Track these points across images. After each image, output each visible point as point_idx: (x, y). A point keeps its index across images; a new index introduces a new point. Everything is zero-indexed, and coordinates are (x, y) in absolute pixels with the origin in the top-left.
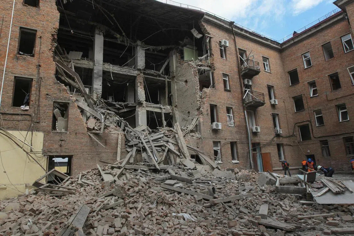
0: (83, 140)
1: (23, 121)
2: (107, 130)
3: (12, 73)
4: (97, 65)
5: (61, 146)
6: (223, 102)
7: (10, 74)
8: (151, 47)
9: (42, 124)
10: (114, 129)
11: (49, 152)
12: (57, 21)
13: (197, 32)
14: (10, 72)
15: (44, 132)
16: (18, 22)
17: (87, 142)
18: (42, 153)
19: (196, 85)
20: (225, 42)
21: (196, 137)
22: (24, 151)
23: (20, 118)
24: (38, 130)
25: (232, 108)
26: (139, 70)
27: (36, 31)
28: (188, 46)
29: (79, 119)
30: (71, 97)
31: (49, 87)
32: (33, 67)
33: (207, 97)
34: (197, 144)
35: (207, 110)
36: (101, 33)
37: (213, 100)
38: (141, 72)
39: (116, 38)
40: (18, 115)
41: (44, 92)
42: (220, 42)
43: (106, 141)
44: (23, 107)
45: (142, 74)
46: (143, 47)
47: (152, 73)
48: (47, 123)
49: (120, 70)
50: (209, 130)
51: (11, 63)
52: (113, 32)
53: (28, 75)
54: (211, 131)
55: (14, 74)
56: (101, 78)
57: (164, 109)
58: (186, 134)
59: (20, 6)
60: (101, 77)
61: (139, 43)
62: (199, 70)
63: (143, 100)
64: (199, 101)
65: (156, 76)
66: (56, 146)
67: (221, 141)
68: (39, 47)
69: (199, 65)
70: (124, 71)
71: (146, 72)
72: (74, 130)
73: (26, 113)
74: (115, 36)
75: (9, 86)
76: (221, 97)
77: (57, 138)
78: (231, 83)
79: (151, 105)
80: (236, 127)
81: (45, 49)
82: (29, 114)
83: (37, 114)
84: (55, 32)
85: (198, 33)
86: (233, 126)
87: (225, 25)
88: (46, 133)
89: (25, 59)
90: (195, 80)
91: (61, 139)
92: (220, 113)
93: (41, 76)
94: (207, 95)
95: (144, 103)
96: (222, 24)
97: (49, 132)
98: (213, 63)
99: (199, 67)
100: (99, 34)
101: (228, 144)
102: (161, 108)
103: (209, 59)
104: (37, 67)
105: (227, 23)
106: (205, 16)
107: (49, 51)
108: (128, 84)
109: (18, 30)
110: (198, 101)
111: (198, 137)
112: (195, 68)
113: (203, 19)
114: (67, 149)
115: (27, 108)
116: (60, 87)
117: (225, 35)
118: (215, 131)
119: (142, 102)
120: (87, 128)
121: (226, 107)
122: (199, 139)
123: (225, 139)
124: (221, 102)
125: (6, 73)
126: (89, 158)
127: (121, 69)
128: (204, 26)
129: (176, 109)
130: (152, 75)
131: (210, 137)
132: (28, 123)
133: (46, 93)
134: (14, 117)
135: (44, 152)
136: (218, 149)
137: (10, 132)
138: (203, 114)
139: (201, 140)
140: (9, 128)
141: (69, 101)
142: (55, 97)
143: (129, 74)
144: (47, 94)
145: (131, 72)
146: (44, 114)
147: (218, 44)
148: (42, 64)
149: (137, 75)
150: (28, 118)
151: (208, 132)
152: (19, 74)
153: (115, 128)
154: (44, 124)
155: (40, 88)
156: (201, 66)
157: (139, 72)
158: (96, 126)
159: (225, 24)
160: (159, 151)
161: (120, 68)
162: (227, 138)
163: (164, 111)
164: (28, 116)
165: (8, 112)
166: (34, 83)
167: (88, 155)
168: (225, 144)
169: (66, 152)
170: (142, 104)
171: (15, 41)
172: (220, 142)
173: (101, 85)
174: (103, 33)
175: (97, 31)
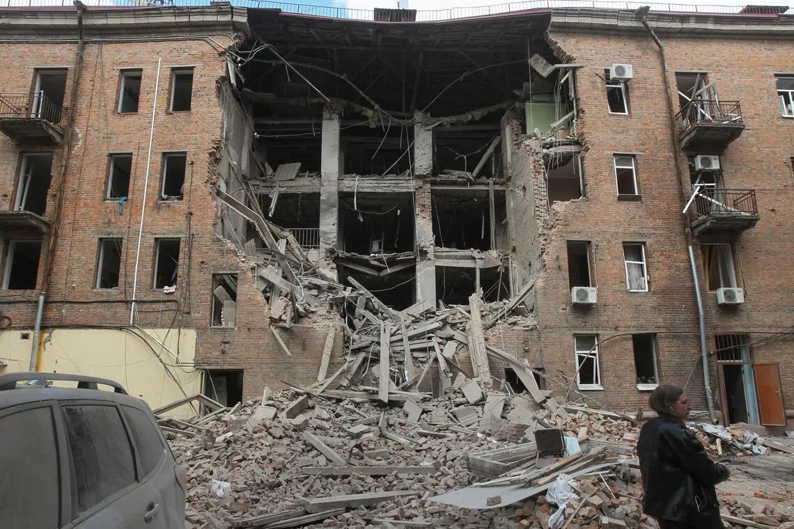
0: (261, 341)
1: (167, 313)
2: (308, 319)
3: (152, 234)
4: (325, 183)
5: (223, 352)
6: (612, 230)
7: (149, 235)
8: (445, 120)
9: (195, 315)
10: (324, 317)
11: (204, 363)
12: (217, 127)
13: (545, 61)
14: (149, 232)
15: (197, 328)
16: (160, 145)
17: (268, 345)
18: (193, 365)
19: (536, 196)
20: (620, 70)
21: (524, 327)
22: (161, 362)
23: (161, 307)
24: (187, 326)
25: (644, 243)
26: (419, 177)
27: (186, 153)
28: (534, 98)
29: (254, 303)
30: (243, 262)
31: (205, 249)
32: (180, 217)
33: (558, 224)
34: (526, 342)
35: (558, 258)
36: (334, 116)
37: (579, 230)
38: (425, 182)
39: (366, 118)
40: (158, 302)
41: (197, 258)
42: (607, 71)
43: (304, 341)
44: (167, 289)
45: (429, 186)
46: (427, 125)
47: (453, 178)
48: (202, 312)
49: (376, 185)
50: (563, 306)
51: (150, 216)
52: (358, 108)
53: (174, 234)
54: (568, 308)
55: (155, 234)
56: (335, 210)
57: (482, 259)
58: (497, 320)
59: (162, 116)
60: (335, 207)
61: (418, 116)
62: (546, 156)
63: (428, 244)
64: (544, 234)
65: (464, 184)
66: (216, 353)
67: (599, 332)
68: (190, 181)
69: (546, 144)
70: (385, 185)
71: (439, 180)
72: (246, 323)
73: (171, 298)
74: (364, 113)
75: (147, 256)
76: (606, 218)
77: (219, 339)
78: (644, 176)
79: (450, 253)
80: (654, 293)
81: (200, 183)
82: (174, 299)
83: (187, 299)
84: (214, 148)
85: (546, 64)
86: (647, 290)
87: (620, 24)
88: (201, 331)
89: (169, 206)
90: (536, 183)
91: (224, 341)
92: (600, 260)
93: (193, 231)
94: (557, 220)
95: (431, 250)
96: (613, 22)
97: (205, 329)
98: (582, 134)
99: (545, 151)
100: (331, 119)
101: (626, 339)
102: (473, 258)
103: (575, 125)
104: (186, 217)
105: (626, 15)
106: (554, 19)
107: (205, 184)
108: (399, 212)
109: (159, 159)
110: (540, 235)
111: (528, 327)
112: (537, 154)
113: (549, 28)
114: (234, 358)
115: (172, 289)
116: (222, 246)
117: (631, 47)
118: (583, 309)
119: (424, 249)
120: (270, 317)
121: (624, 242)
122: (532, 329)
123: (616, 329)
124: (604, 232)
125: (144, 234)
126: (272, 375)
127: (379, 182)
128: (557, 43)
129: (514, 256)
130: (454, 183)
131: (565, 325)
132: (172, 314)
133: (201, 260)
134: (154, 306)
135: (197, 365)
136: (595, 355)
137: (148, 331)
138: (546, 267)
139: (535, 333)
140: (147, 324)
141: (237, 270)
142: (214, 266)
143: (397, 190)
144: (203, 262)
145: (401, 185)
146: (197, 298)
147: (599, 80)
148: (193, 210)
149: (416, 189)
150: (173, 306)
151: (561, 311)
152: (160, 234)
153: (327, 314)
154: (197, 315)
155: (190, 252)
156: (551, 145)
157: (420, 183)
158: (285, 313)
159: (623, 19)
160: (422, 360)
161: (376, 182)
162: (622, 324)
163: (479, 265)
164: (174, 303)
165: (145, 299)
166: (182, 245)
167: (270, 370)
168: (612, 342)
169: (230, 364)
170: (426, 253)
171: (156, 178)
172: (598, 335)
173: (334, 225)
174: (338, 114)
175: (326, 115)
